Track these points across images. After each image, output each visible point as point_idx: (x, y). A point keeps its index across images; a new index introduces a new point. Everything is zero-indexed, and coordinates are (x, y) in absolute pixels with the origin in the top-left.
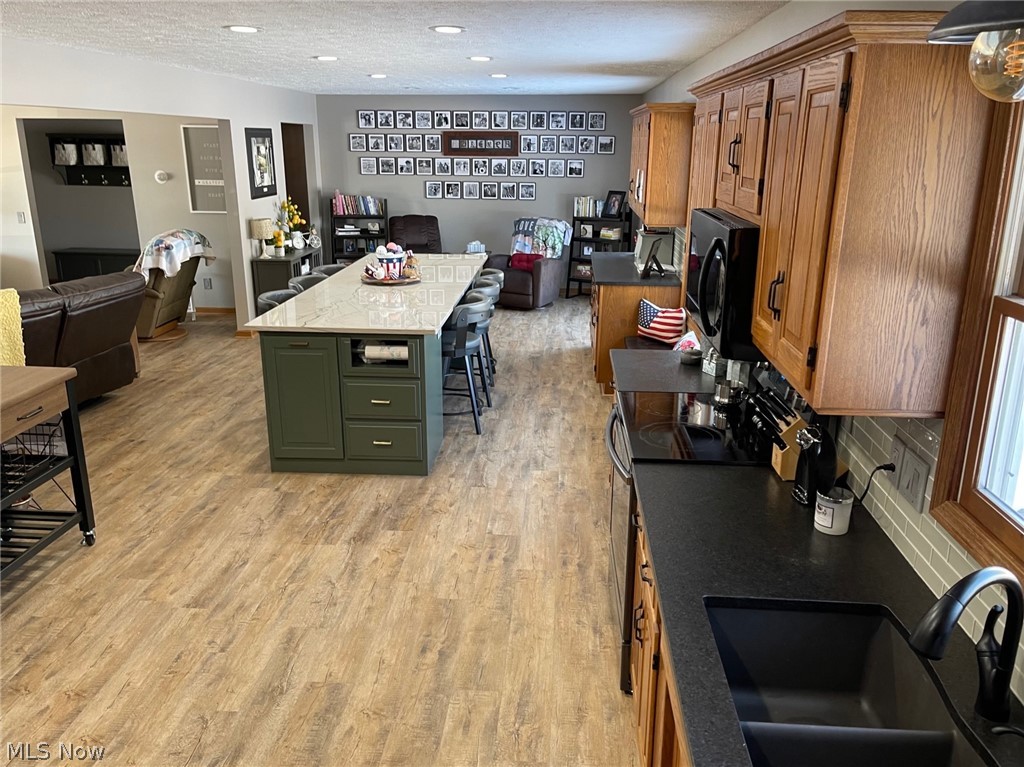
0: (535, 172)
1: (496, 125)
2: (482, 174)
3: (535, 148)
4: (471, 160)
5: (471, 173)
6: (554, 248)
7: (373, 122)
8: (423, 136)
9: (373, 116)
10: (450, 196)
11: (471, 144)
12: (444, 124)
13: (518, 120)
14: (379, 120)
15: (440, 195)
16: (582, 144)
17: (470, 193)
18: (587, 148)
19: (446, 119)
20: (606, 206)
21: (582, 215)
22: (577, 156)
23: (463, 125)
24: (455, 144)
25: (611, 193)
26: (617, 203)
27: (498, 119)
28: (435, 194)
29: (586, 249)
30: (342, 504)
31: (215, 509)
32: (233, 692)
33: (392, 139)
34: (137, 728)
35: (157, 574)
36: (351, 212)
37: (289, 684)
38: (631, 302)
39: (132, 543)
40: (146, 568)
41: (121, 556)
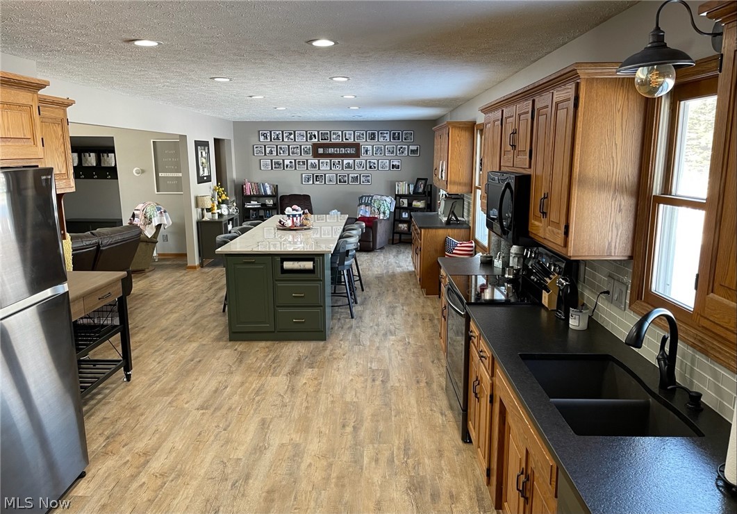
0: (370, 167)
1: (346, 139)
2: (337, 169)
3: (370, 153)
4: (331, 161)
5: (331, 169)
6: (384, 213)
7: (269, 138)
8: (301, 146)
9: (269, 134)
10: (317, 183)
11: (331, 151)
12: (314, 138)
13: (359, 136)
14: (273, 137)
15: (311, 182)
16: (399, 150)
17: (330, 181)
18: (403, 152)
19: (315, 136)
20: (416, 187)
21: (401, 193)
22: (397, 157)
23: (325, 139)
24: (321, 151)
25: (419, 179)
26: (422, 185)
27: (347, 135)
28: (308, 182)
29: (404, 214)
30: (278, 356)
31: (200, 361)
32: (236, 449)
33: (281, 148)
34: (185, 467)
35: (174, 394)
36: (255, 193)
37: (269, 444)
38: (441, 239)
39: (154, 379)
40: (166, 391)
41: (150, 386)
